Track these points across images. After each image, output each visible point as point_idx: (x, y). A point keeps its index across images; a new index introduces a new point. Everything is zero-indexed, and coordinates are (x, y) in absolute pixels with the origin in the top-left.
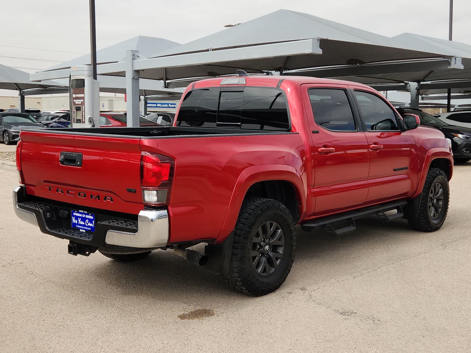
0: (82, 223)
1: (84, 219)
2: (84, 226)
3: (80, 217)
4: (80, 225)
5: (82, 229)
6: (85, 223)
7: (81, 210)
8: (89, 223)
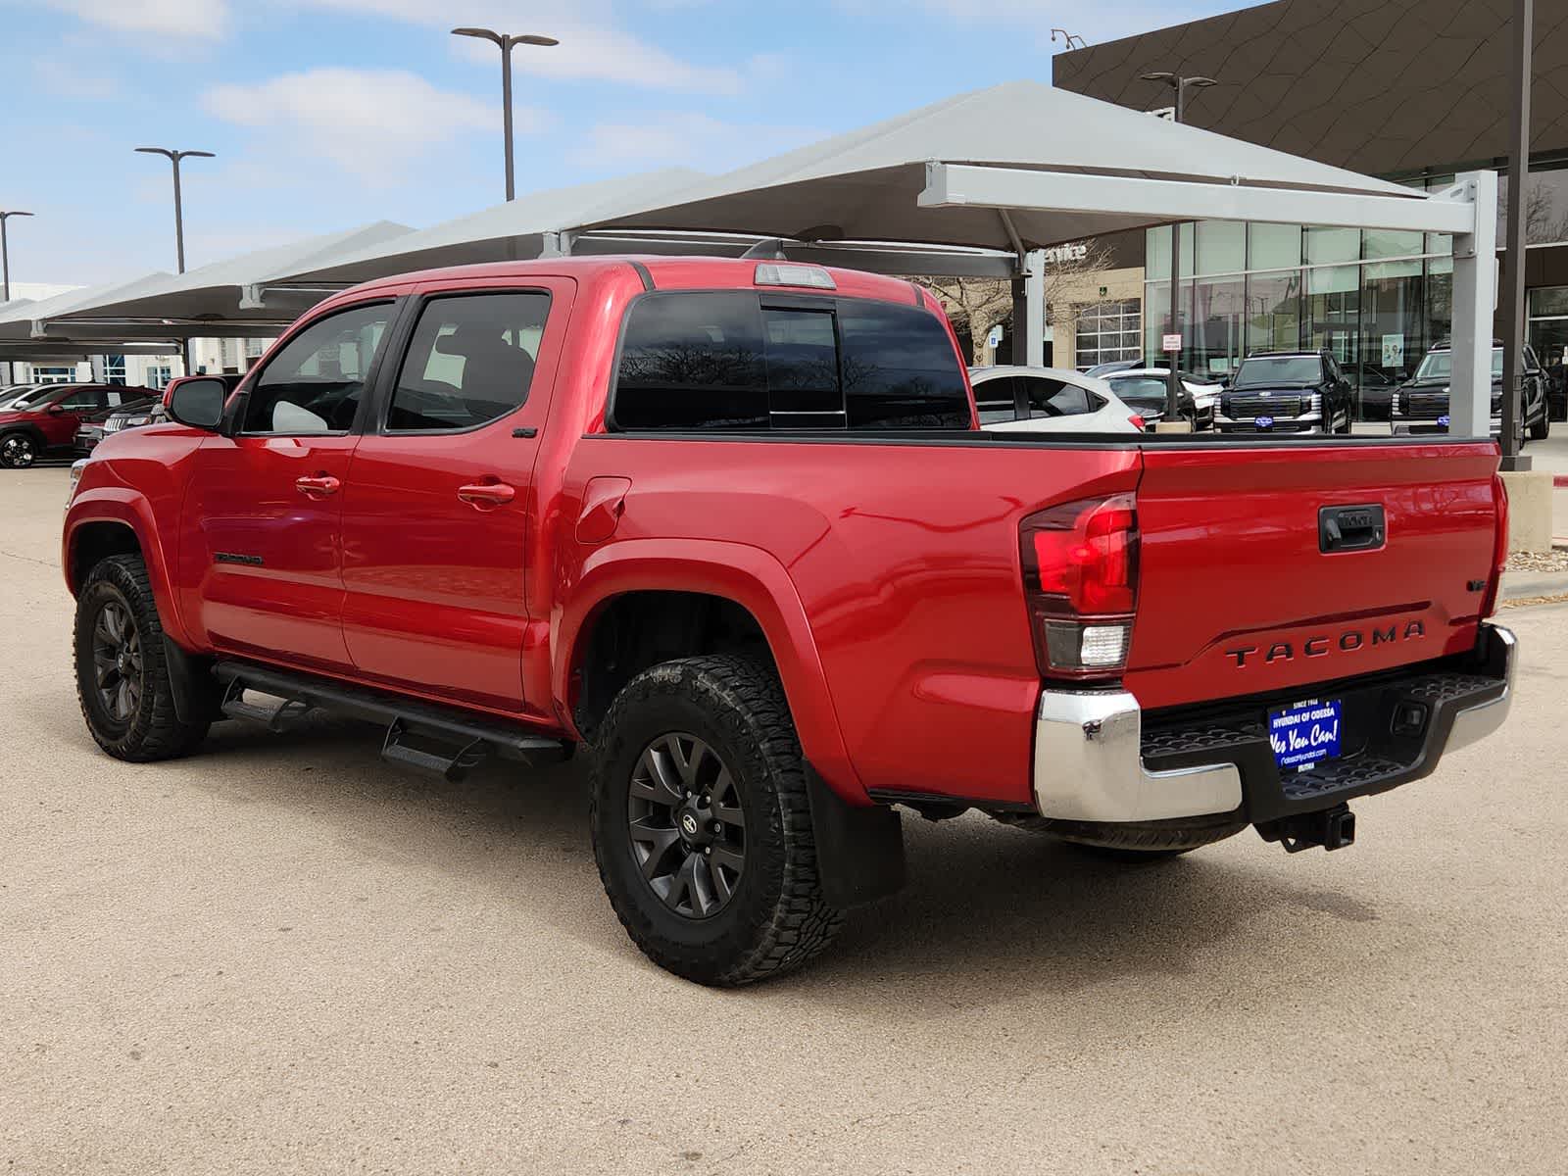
0: (1302, 743)
1: (1304, 730)
2: (1309, 748)
3: (1292, 727)
4: (1296, 752)
5: (1299, 763)
6: (1309, 740)
7: (1300, 701)
8: (1323, 732)
